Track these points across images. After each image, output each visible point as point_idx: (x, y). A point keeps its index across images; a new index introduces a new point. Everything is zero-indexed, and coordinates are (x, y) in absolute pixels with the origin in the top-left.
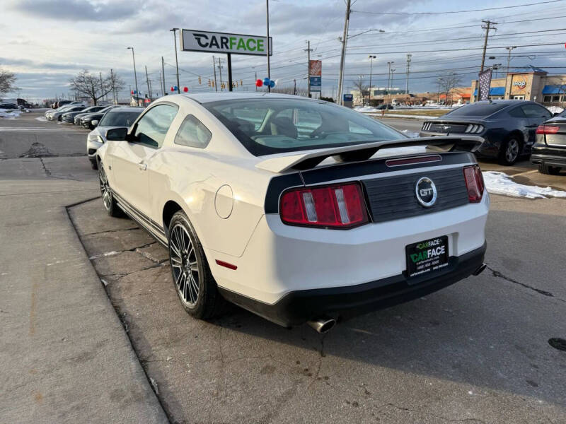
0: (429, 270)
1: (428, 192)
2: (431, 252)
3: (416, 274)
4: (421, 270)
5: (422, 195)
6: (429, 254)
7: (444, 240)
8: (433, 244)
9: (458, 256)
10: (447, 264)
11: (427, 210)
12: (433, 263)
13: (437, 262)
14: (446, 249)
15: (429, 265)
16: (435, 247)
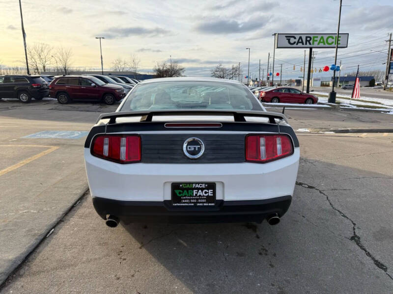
0: (193, 204)
1: (195, 148)
2: (198, 192)
3: (179, 205)
4: (185, 203)
5: (188, 149)
6: (195, 193)
7: (212, 186)
8: (197, 186)
9: (225, 200)
10: (214, 204)
11: (191, 161)
12: (199, 201)
13: (205, 201)
14: (214, 193)
15: (195, 201)
16: (202, 189)
